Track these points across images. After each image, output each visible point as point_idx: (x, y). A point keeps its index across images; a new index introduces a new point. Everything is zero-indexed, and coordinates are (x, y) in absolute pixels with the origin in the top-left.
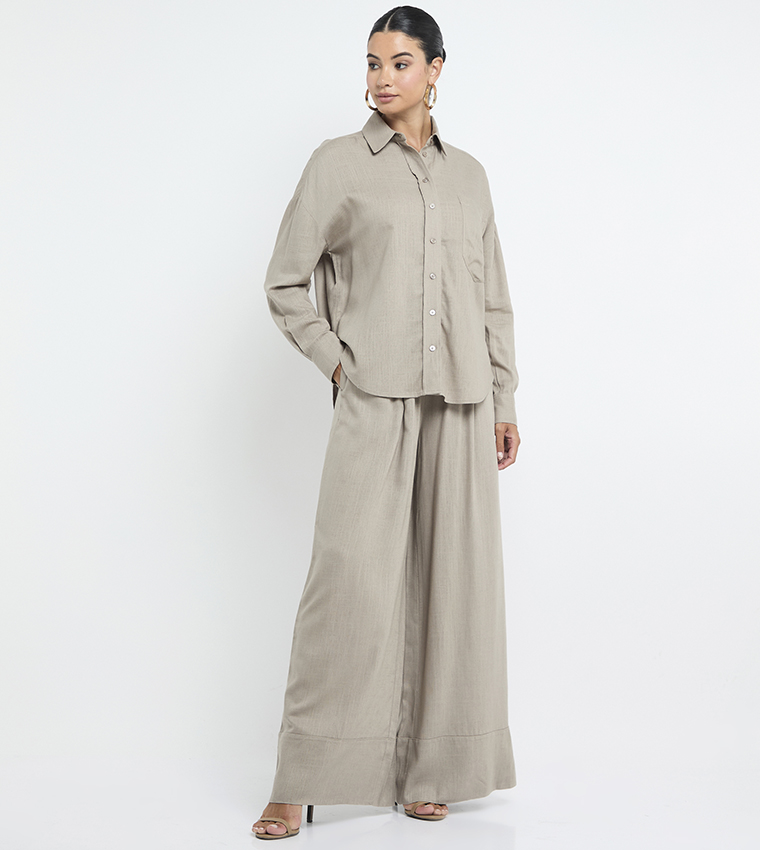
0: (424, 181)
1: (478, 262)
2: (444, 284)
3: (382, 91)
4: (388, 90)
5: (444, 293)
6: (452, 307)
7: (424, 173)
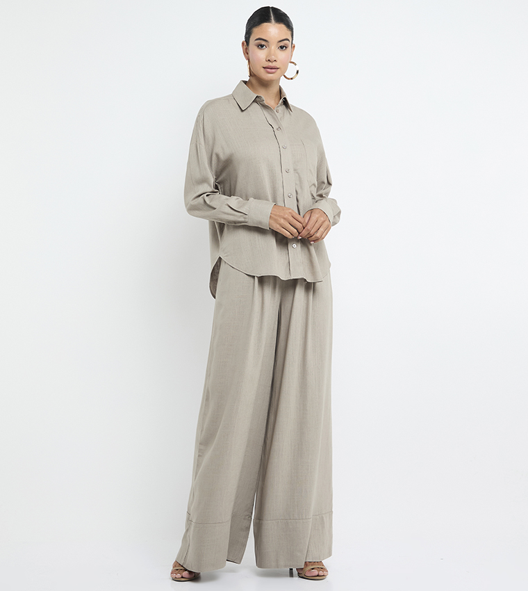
2: (298, 201)
3: (270, 64)
4: (275, 64)
7: (277, 123)
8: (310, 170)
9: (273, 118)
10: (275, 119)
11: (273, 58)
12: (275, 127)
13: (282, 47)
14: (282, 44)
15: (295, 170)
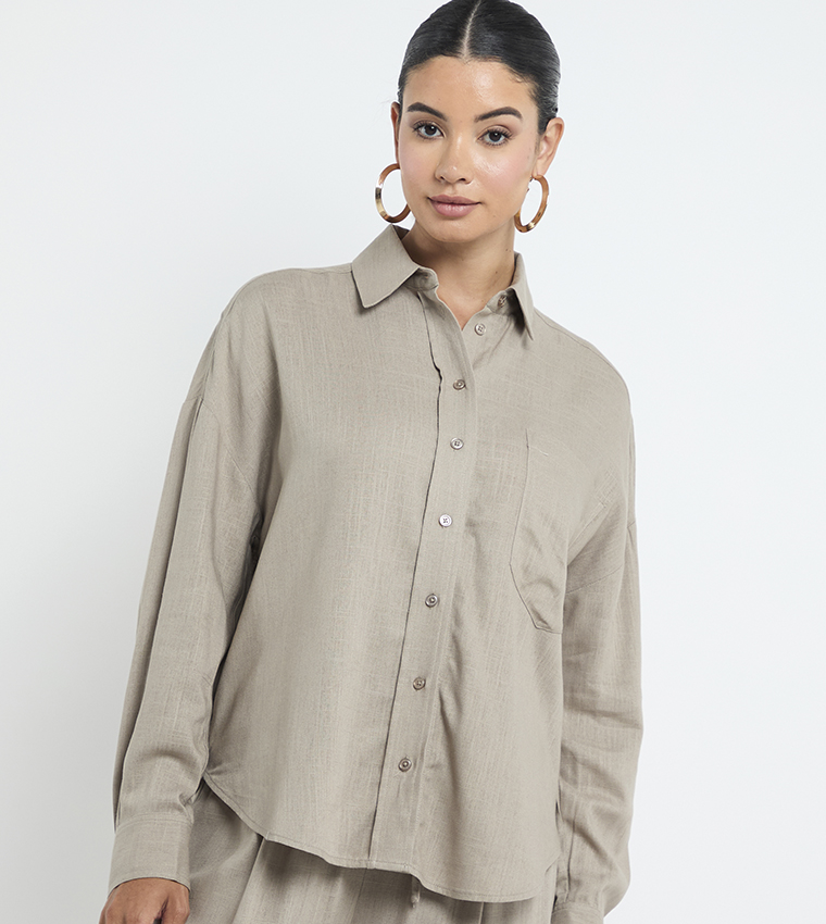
0: (456, 387)
1: (549, 584)
2: (457, 620)
3: (448, 192)
4: (462, 191)
5: (455, 640)
6: (467, 676)
7: (460, 368)
8: (531, 533)
9: (453, 349)
10: (456, 352)
11: (456, 172)
12: (450, 378)
13: (495, 135)
14: (492, 123)
15: (471, 524)
